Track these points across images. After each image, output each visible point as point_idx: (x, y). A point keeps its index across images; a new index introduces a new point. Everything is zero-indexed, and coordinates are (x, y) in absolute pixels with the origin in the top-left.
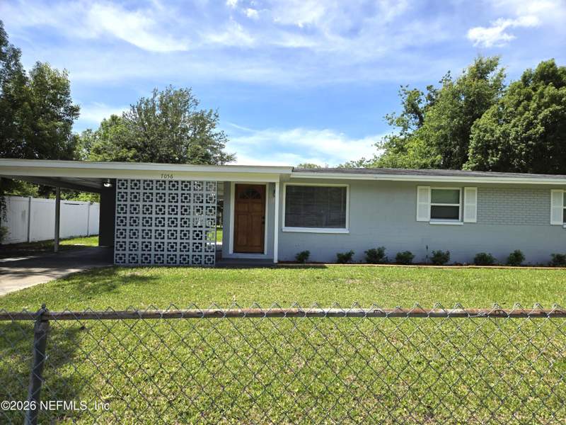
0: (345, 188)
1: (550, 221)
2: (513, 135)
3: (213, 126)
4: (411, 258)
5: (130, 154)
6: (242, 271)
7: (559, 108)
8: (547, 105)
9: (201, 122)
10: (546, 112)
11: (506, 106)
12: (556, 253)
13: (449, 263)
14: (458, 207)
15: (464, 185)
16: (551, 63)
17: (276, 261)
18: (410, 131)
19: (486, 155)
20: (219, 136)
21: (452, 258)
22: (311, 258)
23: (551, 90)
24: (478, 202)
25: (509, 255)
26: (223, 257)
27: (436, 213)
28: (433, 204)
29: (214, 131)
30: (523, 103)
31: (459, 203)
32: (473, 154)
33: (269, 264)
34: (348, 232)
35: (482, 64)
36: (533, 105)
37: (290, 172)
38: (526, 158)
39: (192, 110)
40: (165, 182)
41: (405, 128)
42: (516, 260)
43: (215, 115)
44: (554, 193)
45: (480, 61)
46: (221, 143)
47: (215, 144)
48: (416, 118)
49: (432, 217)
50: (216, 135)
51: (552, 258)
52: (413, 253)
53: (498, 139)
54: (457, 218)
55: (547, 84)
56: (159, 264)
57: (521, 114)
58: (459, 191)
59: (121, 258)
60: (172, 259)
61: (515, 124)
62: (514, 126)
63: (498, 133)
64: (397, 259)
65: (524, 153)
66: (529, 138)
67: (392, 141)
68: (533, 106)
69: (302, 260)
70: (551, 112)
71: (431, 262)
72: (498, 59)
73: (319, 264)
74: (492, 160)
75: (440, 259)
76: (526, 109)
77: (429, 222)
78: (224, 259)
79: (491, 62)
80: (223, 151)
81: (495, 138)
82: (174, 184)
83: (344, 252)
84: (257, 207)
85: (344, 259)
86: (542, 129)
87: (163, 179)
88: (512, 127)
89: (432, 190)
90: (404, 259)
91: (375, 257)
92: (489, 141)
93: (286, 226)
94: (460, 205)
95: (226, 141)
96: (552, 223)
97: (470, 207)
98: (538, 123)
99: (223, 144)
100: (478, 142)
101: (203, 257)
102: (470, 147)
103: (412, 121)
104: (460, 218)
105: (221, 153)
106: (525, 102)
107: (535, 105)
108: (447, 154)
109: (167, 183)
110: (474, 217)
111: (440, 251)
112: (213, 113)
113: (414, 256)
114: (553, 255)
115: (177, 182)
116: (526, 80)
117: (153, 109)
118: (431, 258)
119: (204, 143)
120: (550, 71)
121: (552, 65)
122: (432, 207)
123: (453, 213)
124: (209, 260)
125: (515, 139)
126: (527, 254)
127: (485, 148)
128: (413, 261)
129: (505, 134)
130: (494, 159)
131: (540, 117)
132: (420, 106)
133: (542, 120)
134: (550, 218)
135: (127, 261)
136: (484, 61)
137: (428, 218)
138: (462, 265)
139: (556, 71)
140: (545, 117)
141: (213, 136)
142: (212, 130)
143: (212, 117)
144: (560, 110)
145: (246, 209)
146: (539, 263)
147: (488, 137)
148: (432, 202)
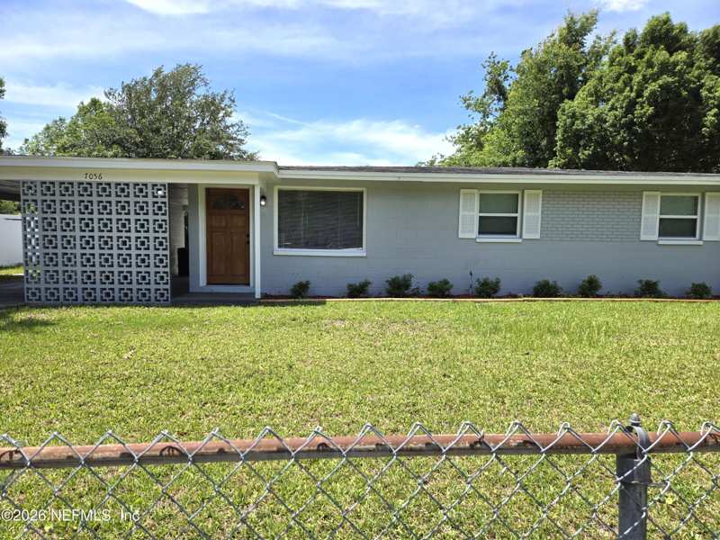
0: (361, 193)
1: (639, 235)
2: (610, 119)
3: (228, 115)
4: (448, 289)
5: (111, 153)
6: (196, 311)
7: (670, 80)
8: (655, 78)
9: (212, 107)
10: (653, 87)
11: (604, 80)
12: (645, 279)
13: (499, 294)
14: (516, 218)
15: (524, 187)
16: (664, 17)
17: (258, 296)
18: (491, 119)
19: (576, 147)
20: (236, 129)
21: (503, 288)
22: (311, 291)
23: (662, 55)
24: (542, 212)
25: (581, 282)
26: (191, 290)
27: (486, 226)
28: (481, 215)
29: (229, 121)
30: (622, 77)
31: (517, 212)
32: (562, 148)
33: (247, 301)
34: (365, 255)
35: (575, 23)
36: (637, 78)
37: (272, 169)
38: (630, 151)
39: (200, 92)
40: (90, 184)
41: (486, 115)
42: (590, 289)
43: (230, 98)
44: (647, 196)
45: (572, 18)
46: (239, 137)
47: (232, 139)
48: (499, 100)
49: (480, 233)
50: (232, 126)
51: (639, 285)
52: (451, 282)
53: (591, 127)
54: (515, 233)
55: (657, 48)
56: (89, 302)
57: (621, 91)
58: (517, 195)
59: (34, 294)
60: (108, 295)
61: (613, 105)
62: (613, 108)
63: (590, 120)
64: (429, 289)
65: (626, 144)
66: (632, 123)
67: (467, 133)
68: (637, 80)
69: (300, 293)
70: (660, 86)
71: (475, 293)
72: (596, 14)
73: (319, 299)
74: (584, 154)
75: (487, 290)
76: (628, 83)
77: (475, 239)
78: (193, 293)
79: (587, 19)
80: (243, 147)
81: (586, 127)
82: (104, 188)
83: (357, 282)
84: (239, 221)
85: (358, 291)
86: (651, 110)
87: (88, 180)
88: (609, 111)
89: (481, 195)
90: (439, 291)
91: (399, 288)
92: (580, 130)
93: (280, 246)
94: (518, 215)
95: (246, 134)
96: (642, 239)
97: (531, 217)
98: (644, 102)
99: (242, 138)
100: (565, 131)
101: (153, 291)
102: (556, 139)
103: (496, 105)
104: (518, 233)
105: (239, 150)
106: (626, 75)
107: (641, 77)
108: (532, 148)
109: (94, 186)
110: (537, 232)
111: (487, 279)
112: (227, 96)
113: (452, 286)
114: (640, 281)
115: (109, 184)
116: (629, 44)
117: (148, 92)
118: (477, 289)
119: (216, 137)
120: (663, 31)
121: (667, 21)
122: (480, 217)
123: (509, 227)
124: (162, 295)
125: (613, 125)
126: (606, 282)
127: (575, 139)
128: (452, 291)
129: (600, 119)
130: (586, 152)
131: (646, 94)
132: (506, 84)
133: (648, 99)
134: (639, 232)
135: (43, 299)
136: (577, 18)
137: (474, 234)
138: (515, 296)
139: (672, 29)
140: (653, 93)
141: (228, 127)
142: (227, 119)
143: (227, 102)
144: (673, 83)
145: (224, 224)
146: (622, 293)
147: (578, 125)
148: (480, 212)
